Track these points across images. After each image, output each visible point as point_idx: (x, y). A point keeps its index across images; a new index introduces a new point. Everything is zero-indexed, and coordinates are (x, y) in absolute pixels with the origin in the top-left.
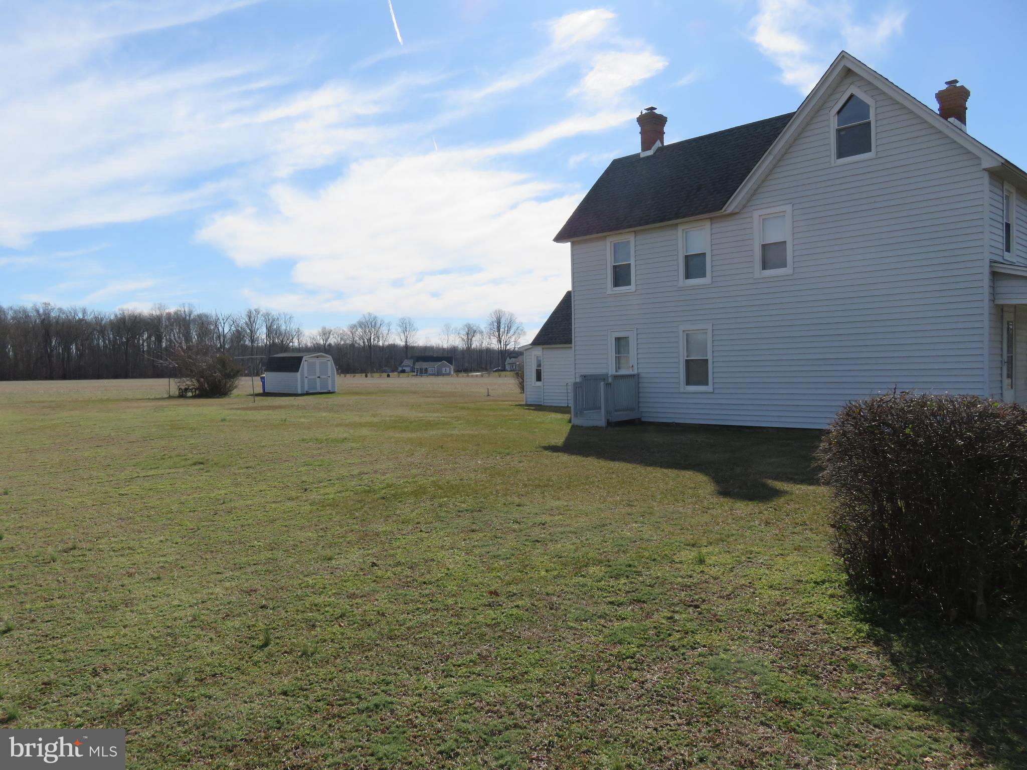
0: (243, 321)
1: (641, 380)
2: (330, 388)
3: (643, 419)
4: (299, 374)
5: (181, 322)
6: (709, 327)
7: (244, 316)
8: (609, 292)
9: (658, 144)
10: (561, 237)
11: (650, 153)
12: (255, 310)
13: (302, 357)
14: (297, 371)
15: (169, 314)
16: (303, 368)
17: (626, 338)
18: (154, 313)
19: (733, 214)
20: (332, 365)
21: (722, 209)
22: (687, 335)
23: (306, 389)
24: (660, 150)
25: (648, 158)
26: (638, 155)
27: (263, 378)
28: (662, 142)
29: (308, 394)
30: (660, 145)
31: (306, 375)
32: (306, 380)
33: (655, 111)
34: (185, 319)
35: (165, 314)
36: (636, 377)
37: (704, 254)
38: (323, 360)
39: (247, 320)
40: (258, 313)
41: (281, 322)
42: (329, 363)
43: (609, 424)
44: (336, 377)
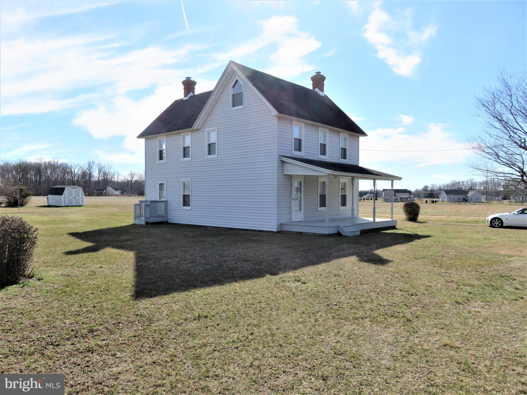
0: (85, 167)
1: (168, 204)
2: (81, 204)
3: (168, 222)
4: (63, 196)
5: (53, 167)
6: (190, 180)
7: (86, 165)
8: (158, 162)
9: (191, 94)
10: (141, 136)
11: (187, 98)
12: (92, 162)
13: (65, 188)
14: (62, 194)
15: (45, 163)
16: (65, 192)
17: (163, 184)
18: (37, 162)
19: (197, 130)
20: (82, 192)
21: (192, 127)
22: (184, 184)
23: (67, 204)
24: (191, 97)
25: (186, 100)
26: (183, 99)
27: (47, 198)
28: (194, 93)
29: (67, 206)
30: (192, 95)
31: (67, 197)
32: (67, 200)
33: (191, 79)
34: (54, 165)
35: (43, 162)
36: (166, 202)
37: (189, 147)
38: (78, 189)
39: (88, 167)
40: (94, 163)
41: (106, 168)
42: (80, 191)
43: (147, 223)
44: (84, 197)
